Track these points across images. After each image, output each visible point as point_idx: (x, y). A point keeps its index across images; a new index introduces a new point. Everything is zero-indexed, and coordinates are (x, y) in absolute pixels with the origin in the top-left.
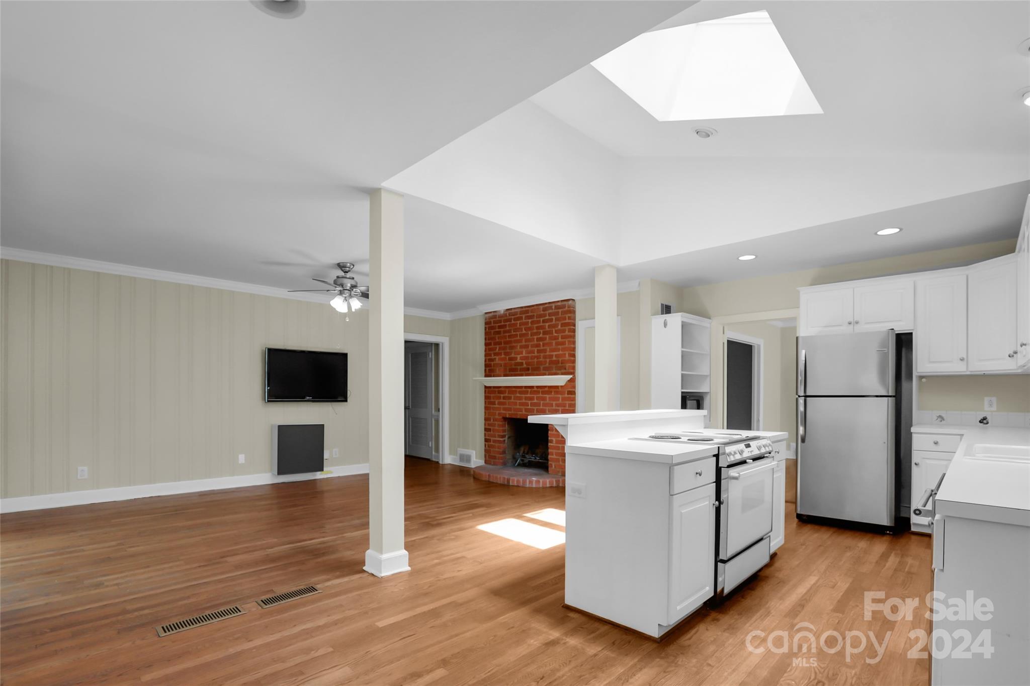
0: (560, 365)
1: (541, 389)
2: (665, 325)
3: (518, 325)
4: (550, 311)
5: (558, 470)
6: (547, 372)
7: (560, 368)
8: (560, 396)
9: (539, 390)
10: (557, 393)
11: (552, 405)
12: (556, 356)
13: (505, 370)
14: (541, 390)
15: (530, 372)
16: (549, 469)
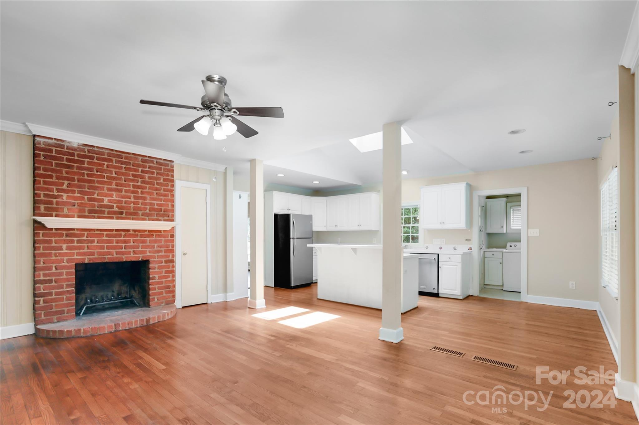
0: (162, 213)
1: (139, 232)
2: (240, 197)
3: (105, 166)
4: (151, 165)
5: (161, 301)
6: (147, 218)
7: (163, 216)
8: (163, 239)
9: (137, 233)
10: (159, 236)
11: (153, 247)
12: (158, 205)
13: (80, 211)
14: (139, 234)
15: (124, 215)
16: (151, 303)
